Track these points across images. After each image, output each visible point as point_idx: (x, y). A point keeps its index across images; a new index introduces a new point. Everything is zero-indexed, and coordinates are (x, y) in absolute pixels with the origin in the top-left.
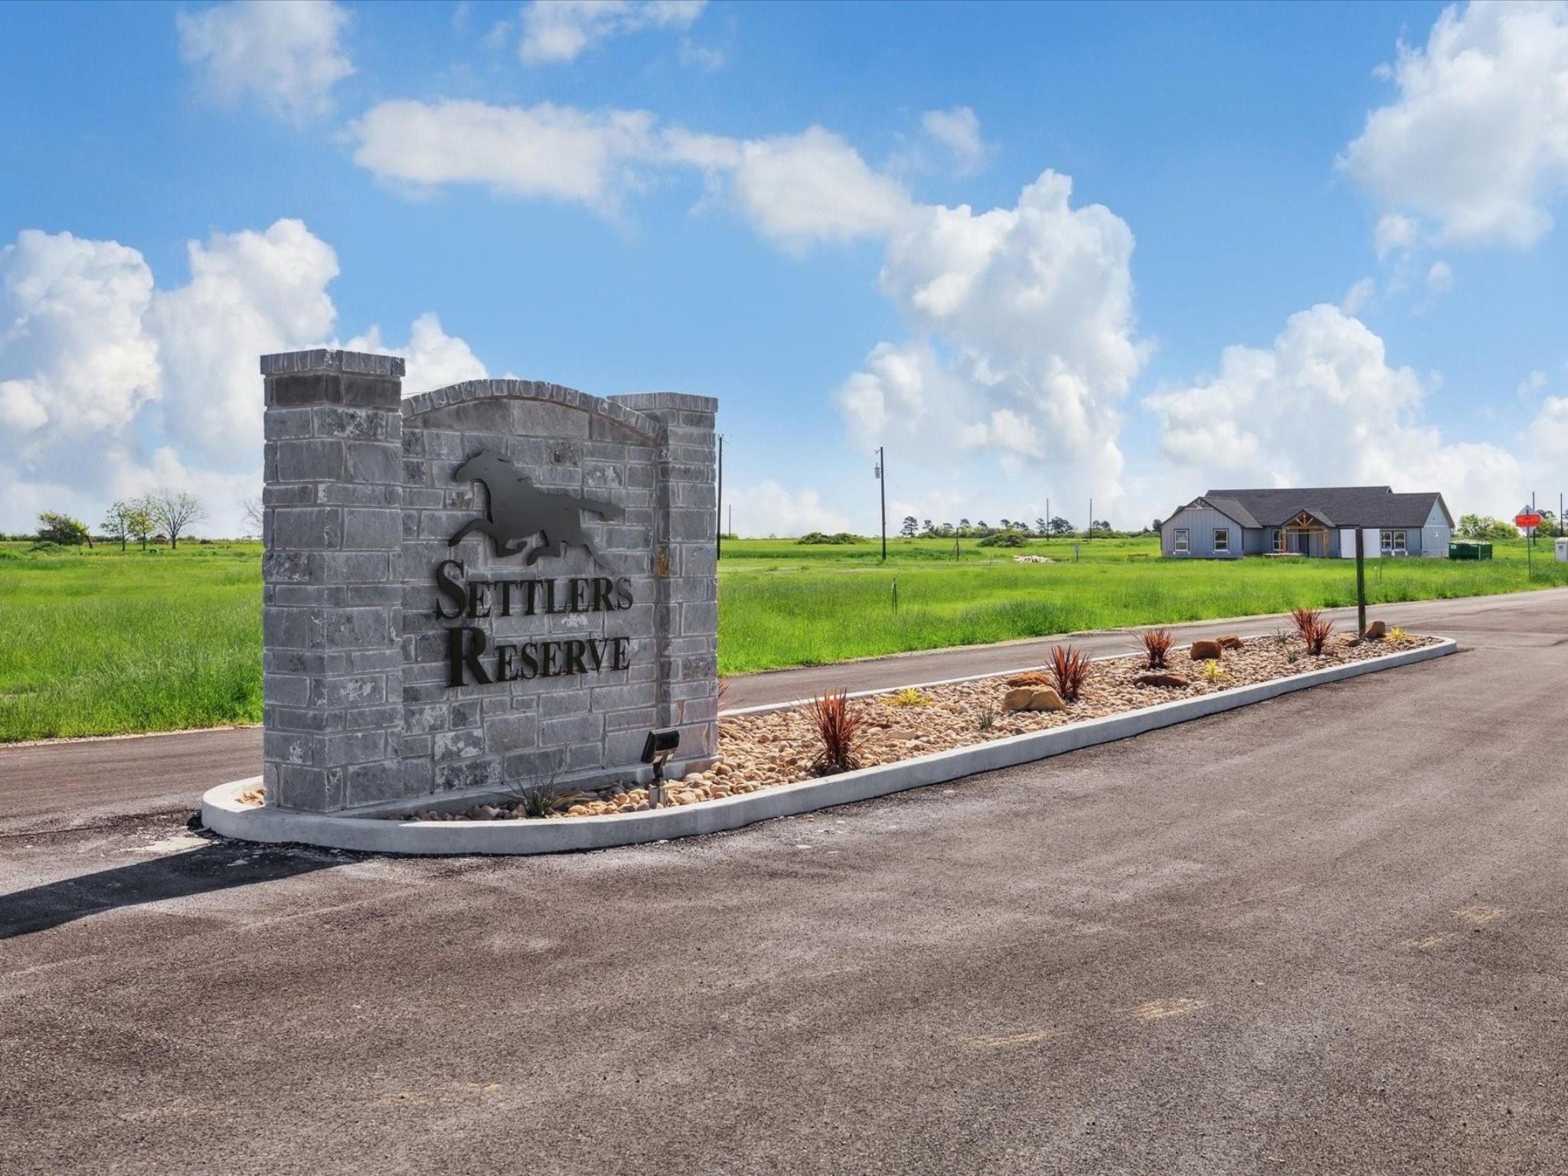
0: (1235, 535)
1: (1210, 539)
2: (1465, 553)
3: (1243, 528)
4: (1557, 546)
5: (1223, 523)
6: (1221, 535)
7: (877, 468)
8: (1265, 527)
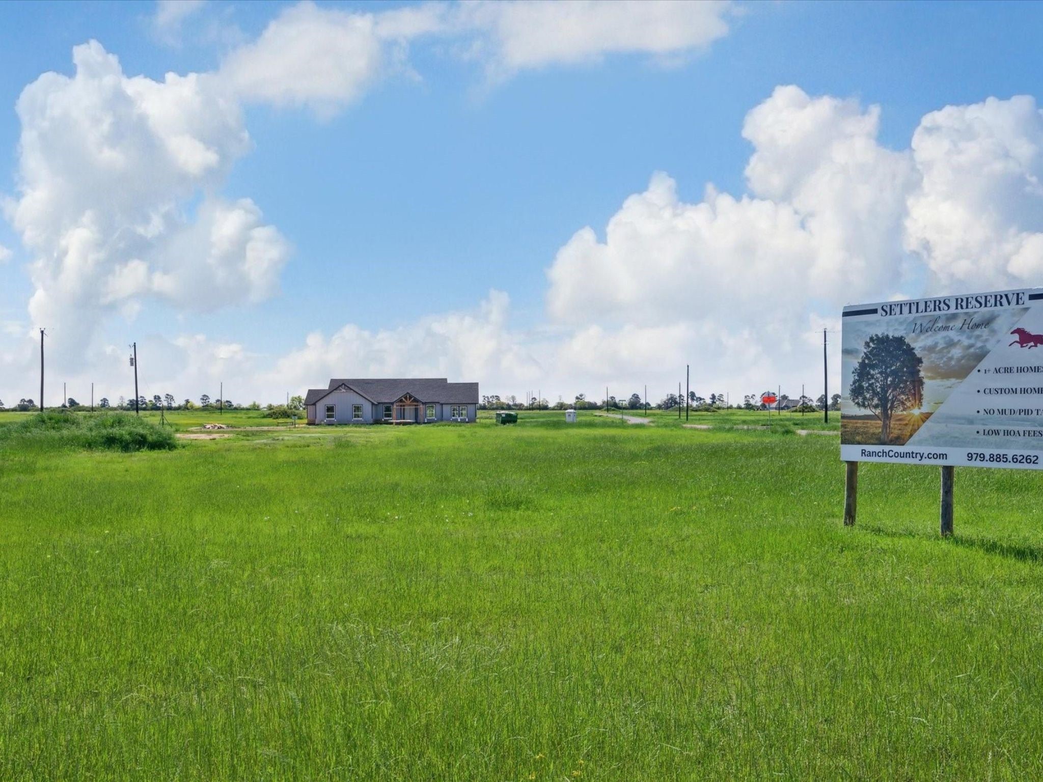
0: (367, 409)
1: (349, 412)
2: (509, 419)
3: (373, 404)
4: (567, 415)
5: (358, 401)
6: (357, 408)
7: (131, 359)
8: (379, 403)
